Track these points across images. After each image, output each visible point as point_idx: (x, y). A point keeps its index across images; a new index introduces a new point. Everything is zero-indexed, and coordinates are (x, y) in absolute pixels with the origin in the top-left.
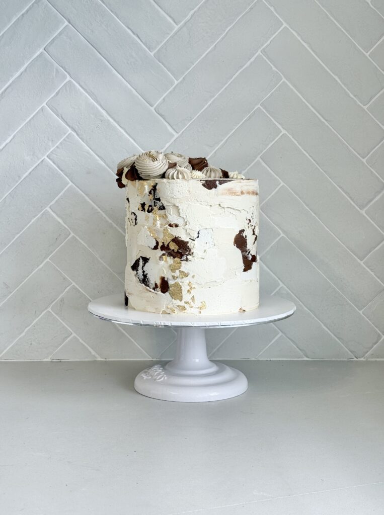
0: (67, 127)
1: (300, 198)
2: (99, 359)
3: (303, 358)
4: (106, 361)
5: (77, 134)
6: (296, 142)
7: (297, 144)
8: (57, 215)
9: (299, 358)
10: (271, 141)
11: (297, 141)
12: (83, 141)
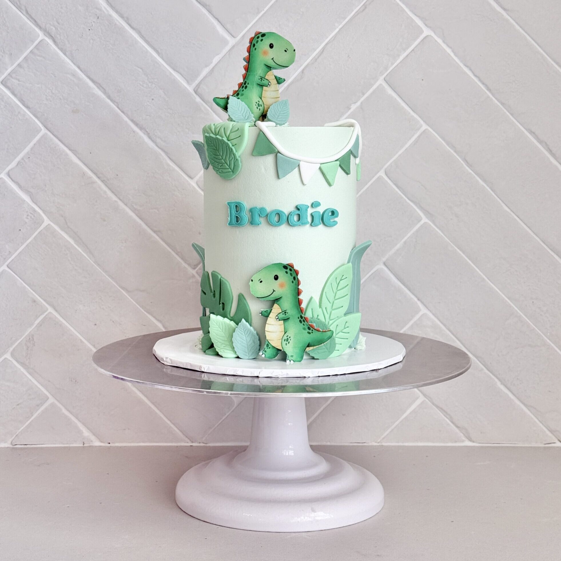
0: (37, 30)
1: (455, 152)
2: (97, 443)
3: (463, 441)
4: (109, 448)
5: (55, 42)
6: (449, 51)
7: (452, 55)
8: (20, 187)
9: (456, 442)
10: (405, 50)
11: (451, 48)
12: (65, 54)
